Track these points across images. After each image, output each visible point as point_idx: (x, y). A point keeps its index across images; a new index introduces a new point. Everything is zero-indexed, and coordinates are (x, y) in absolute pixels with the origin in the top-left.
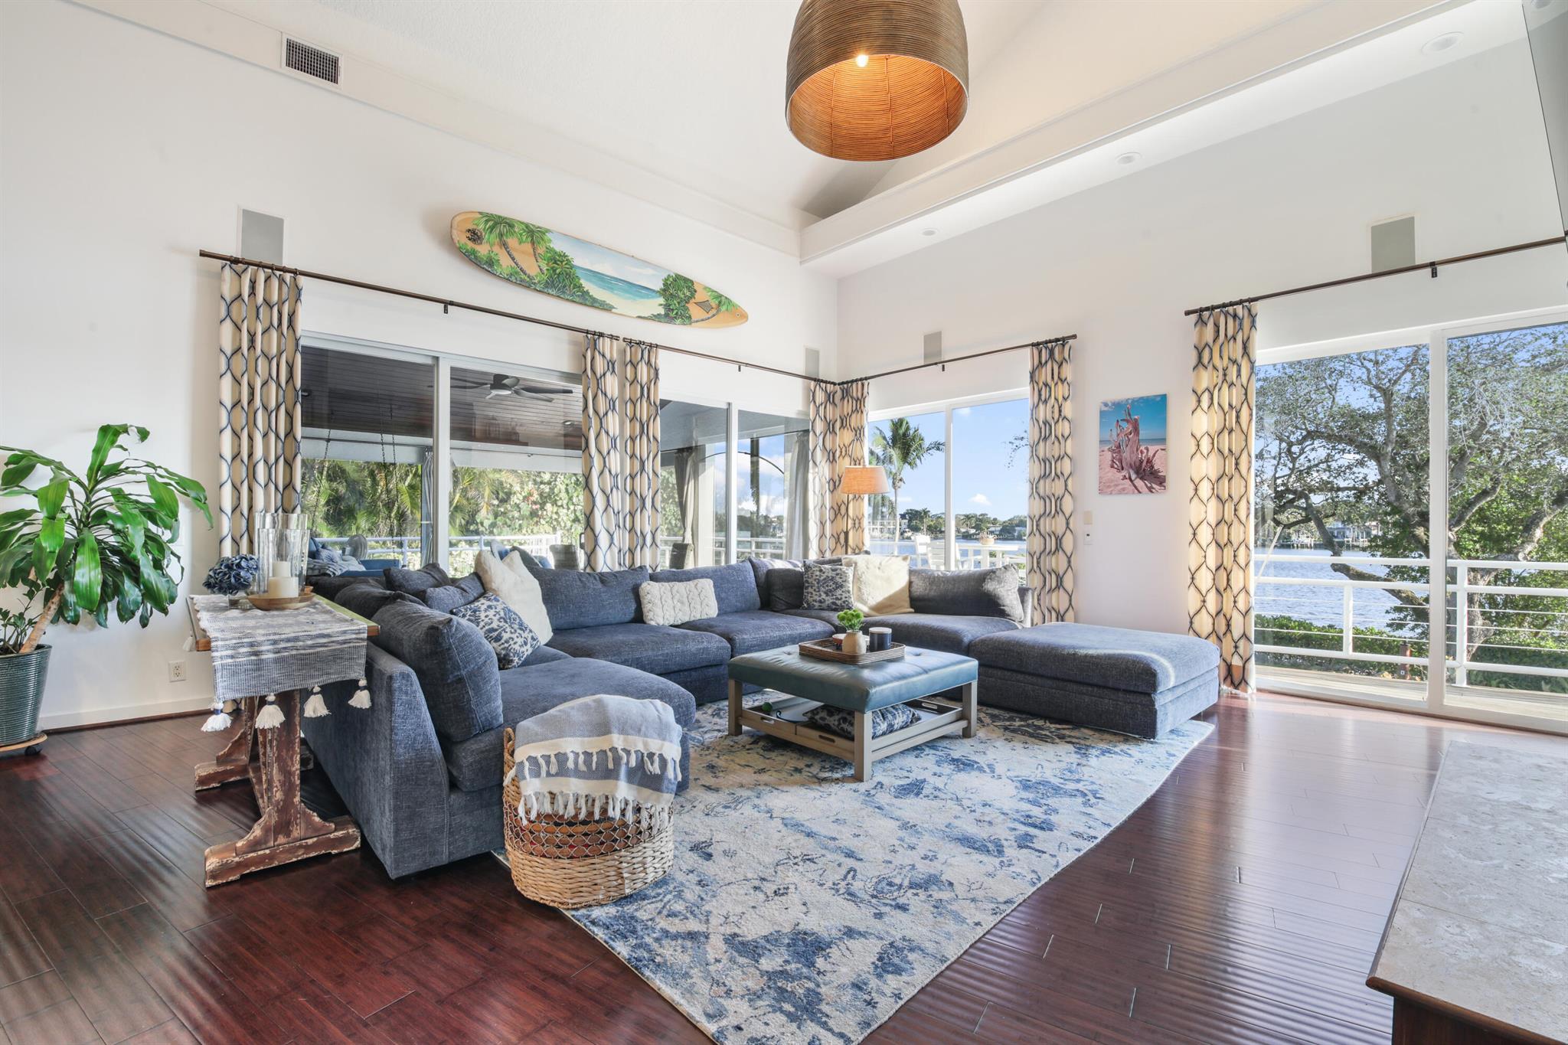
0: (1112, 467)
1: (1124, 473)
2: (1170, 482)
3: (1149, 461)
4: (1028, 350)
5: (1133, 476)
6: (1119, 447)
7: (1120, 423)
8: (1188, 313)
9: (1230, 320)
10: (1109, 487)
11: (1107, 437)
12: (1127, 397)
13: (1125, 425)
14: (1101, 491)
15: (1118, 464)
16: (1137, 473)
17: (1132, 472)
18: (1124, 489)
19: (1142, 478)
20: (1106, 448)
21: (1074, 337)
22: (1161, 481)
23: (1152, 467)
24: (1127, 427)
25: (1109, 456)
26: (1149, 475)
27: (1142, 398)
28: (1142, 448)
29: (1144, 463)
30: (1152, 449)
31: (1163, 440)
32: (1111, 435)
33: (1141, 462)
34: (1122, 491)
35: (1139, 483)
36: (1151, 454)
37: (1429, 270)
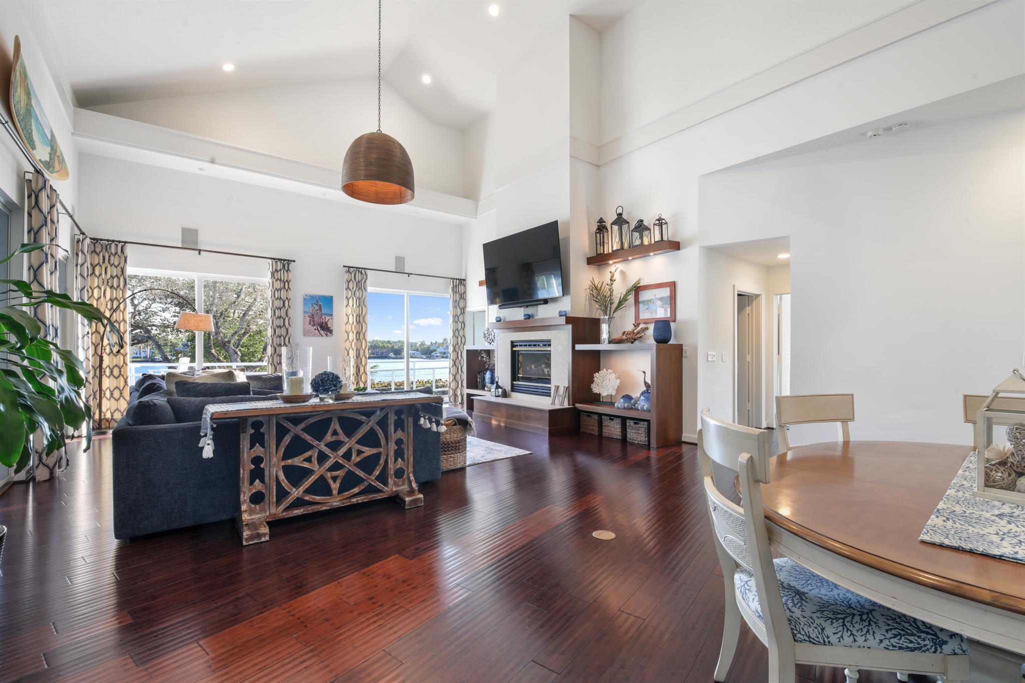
0: (310, 324)
1: (315, 327)
2: (334, 332)
3: (326, 323)
4: (270, 261)
5: (319, 329)
6: (313, 315)
7: (313, 305)
8: (344, 266)
9: (360, 274)
10: (308, 333)
11: (307, 310)
12: (317, 294)
13: (315, 306)
14: (305, 335)
15: (312, 322)
16: (321, 327)
17: (319, 327)
18: (315, 334)
19: (323, 330)
20: (307, 315)
21: (294, 261)
22: (331, 332)
23: (327, 325)
24: (317, 307)
25: (308, 318)
26: (326, 329)
27: (323, 296)
28: (323, 317)
29: (324, 324)
30: (327, 318)
31: (331, 315)
32: (309, 310)
33: (323, 323)
34: (315, 335)
35: (322, 332)
36: (327, 320)
37: (407, 275)
